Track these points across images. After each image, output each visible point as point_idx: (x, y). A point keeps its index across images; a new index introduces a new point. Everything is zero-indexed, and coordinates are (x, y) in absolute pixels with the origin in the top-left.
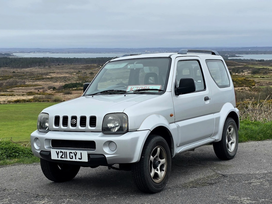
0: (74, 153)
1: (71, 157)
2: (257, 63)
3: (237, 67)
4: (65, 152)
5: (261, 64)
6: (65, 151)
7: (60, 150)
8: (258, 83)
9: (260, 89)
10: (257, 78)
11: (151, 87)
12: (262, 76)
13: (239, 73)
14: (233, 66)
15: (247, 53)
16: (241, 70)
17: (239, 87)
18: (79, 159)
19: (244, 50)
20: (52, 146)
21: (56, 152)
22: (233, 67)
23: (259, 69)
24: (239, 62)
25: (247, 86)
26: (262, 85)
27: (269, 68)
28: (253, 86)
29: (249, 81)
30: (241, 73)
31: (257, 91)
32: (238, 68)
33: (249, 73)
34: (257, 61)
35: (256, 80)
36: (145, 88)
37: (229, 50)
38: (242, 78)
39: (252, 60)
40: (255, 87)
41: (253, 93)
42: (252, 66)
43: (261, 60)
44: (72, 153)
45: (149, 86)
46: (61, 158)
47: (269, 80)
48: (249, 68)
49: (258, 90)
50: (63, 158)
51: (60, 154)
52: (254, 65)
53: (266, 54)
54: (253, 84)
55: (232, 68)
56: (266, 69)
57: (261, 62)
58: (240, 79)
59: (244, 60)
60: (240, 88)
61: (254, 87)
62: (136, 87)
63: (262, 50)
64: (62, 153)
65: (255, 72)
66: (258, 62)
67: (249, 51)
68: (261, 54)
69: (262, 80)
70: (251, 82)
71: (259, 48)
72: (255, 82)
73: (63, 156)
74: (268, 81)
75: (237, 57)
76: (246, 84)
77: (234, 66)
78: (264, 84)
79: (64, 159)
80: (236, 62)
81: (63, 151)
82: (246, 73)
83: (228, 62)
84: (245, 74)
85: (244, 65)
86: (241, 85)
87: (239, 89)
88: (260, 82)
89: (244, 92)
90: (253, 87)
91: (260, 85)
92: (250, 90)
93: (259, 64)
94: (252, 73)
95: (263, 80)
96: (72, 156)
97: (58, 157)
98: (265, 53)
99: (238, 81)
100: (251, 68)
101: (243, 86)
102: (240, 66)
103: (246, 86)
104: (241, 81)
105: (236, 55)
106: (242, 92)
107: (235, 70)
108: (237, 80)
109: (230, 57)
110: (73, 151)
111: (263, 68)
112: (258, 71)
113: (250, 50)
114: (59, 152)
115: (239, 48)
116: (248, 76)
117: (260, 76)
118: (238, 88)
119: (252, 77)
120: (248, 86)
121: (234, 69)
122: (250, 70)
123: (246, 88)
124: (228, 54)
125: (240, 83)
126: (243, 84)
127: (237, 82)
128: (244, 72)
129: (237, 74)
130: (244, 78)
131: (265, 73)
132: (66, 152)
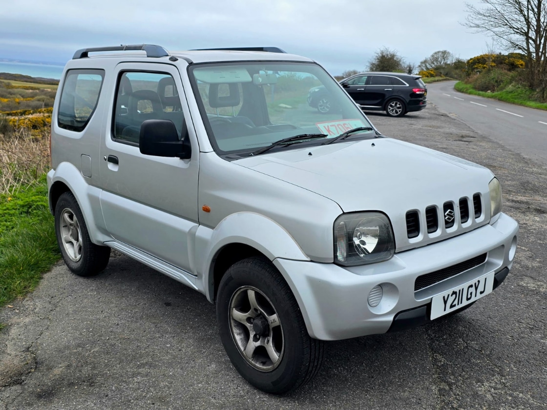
0: (475, 284)
1: (469, 296)
4: (460, 291)
18: (481, 292)
44: (472, 286)
46: (450, 308)
50: (455, 306)
64: (454, 297)
73: (456, 302)
96: (471, 294)
114: (448, 296)
132: (463, 290)
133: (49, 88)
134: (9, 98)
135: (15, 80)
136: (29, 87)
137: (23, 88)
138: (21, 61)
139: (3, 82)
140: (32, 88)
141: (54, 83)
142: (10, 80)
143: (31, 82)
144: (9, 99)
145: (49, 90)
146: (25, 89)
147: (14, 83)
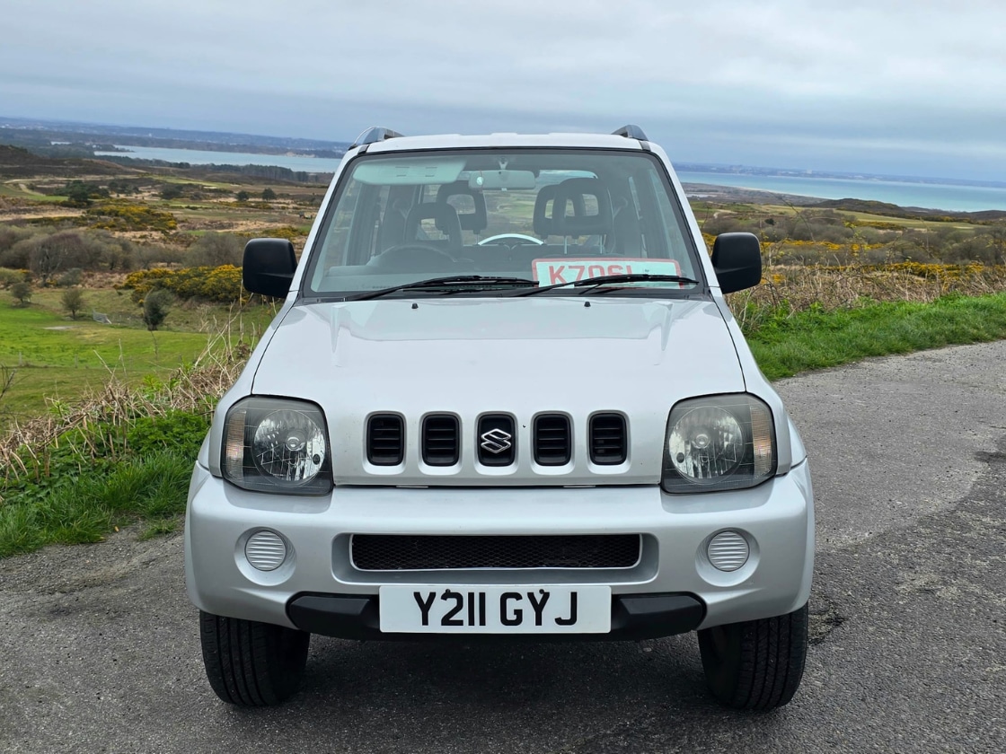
0: (531, 596)
1: (511, 616)
2: (173, 171)
3: (121, 177)
4: (471, 596)
5: (183, 173)
6: (477, 588)
7: (440, 588)
8: (183, 222)
9: (191, 237)
10: (179, 209)
11: (639, 267)
12: (191, 206)
13: (129, 193)
14: (109, 174)
15: (144, 143)
16: (133, 187)
17: (134, 230)
18: (559, 621)
19: (135, 135)
20: (354, 561)
21: (417, 596)
22: (112, 178)
23: (180, 187)
24: (126, 166)
25: (156, 230)
26: (194, 229)
27: (204, 184)
28: (171, 228)
29: (159, 215)
30: (134, 195)
31: (183, 242)
32: (126, 180)
33: (154, 195)
34: (171, 165)
35: (178, 214)
36: (616, 272)
37: (95, 132)
38: (141, 209)
39: (158, 162)
40: (178, 233)
41: (172, 246)
42: (161, 178)
43: (181, 164)
44: (518, 596)
45: (628, 263)
46: (443, 624)
47: (209, 215)
48: (154, 183)
49: (186, 241)
50: (460, 623)
51: (440, 608)
52: (166, 175)
53: (193, 149)
54: (172, 225)
55: (107, 181)
56: (197, 186)
57: (182, 170)
58: (135, 210)
59: (139, 161)
60: (139, 234)
61: (174, 231)
62: (570, 267)
63: (182, 139)
64: (453, 603)
65: (171, 193)
66: (175, 169)
67: (150, 139)
68: (181, 147)
69: (192, 216)
70: (165, 220)
71: (175, 132)
72: (175, 219)
73: (463, 615)
74: (208, 219)
75: (117, 150)
76: (152, 224)
77: (114, 174)
78: (198, 226)
79: (466, 629)
80: (119, 166)
81: (463, 589)
82: (147, 195)
83: (97, 163)
84: (146, 199)
85: (139, 173)
86: (140, 226)
87: (135, 237)
88: (189, 220)
89: (150, 245)
90: (171, 233)
91: (189, 228)
92: (164, 241)
93: (179, 173)
94: (162, 197)
95: (197, 216)
96: (519, 613)
97: (425, 622)
98: (190, 145)
99: (129, 214)
100: (158, 182)
101: (145, 229)
102: (128, 177)
103: (152, 230)
104: (139, 215)
105: (116, 147)
106: (144, 244)
107: (117, 186)
108: (127, 211)
109: (99, 150)
110: (523, 588)
111: (191, 185)
112: (177, 190)
113: (150, 135)
114: (432, 596)
115: (122, 129)
116: (155, 204)
117: (185, 202)
118: (133, 233)
119: (167, 206)
120: (159, 230)
121: (113, 183)
122: (155, 188)
123: (154, 233)
124: (94, 141)
125: (137, 220)
126: (146, 222)
127: (129, 217)
128: (141, 192)
129: (122, 196)
130: (147, 208)
131: (196, 198)
132: (482, 596)
133: (925, 227)
134: (844, 243)
135: (865, 212)
136: (888, 224)
137: (872, 227)
138: (885, 178)
139: (843, 215)
140: (892, 227)
141: (936, 217)
142: (856, 211)
143: (893, 216)
144: (843, 245)
145: (923, 230)
146: (877, 228)
147: (861, 217)
